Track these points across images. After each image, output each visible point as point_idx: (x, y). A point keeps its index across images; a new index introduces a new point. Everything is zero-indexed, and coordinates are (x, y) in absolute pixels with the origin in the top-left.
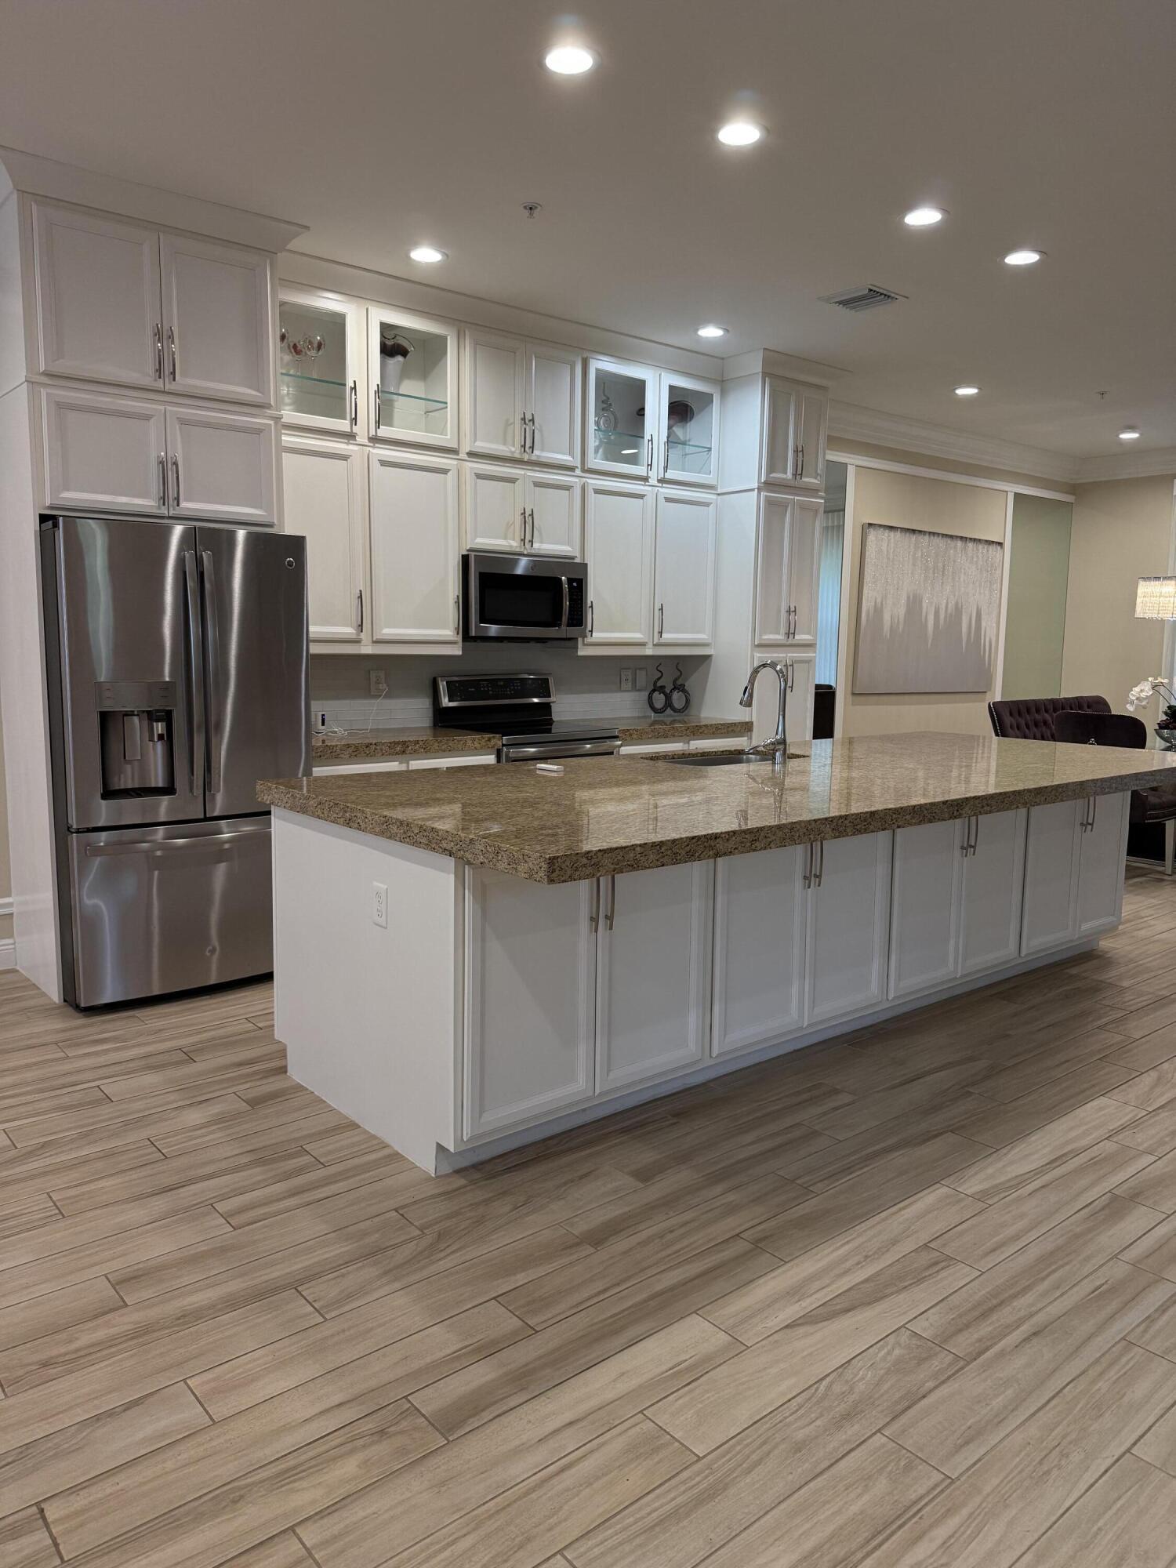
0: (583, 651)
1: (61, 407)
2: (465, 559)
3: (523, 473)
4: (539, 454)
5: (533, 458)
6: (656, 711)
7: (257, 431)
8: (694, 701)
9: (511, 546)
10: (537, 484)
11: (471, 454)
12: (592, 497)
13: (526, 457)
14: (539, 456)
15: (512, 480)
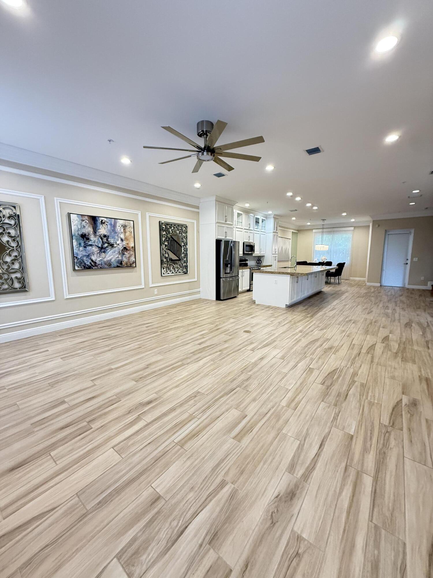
0: (253, 255)
1: (218, 226)
2: (244, 243)
4: (250, 228)
6: (258, 264)
7: (232, 228)
8: (262, 262)
9: (248, 241)
10: (250, 233)
11: (244, 229)
12: (255, 234)
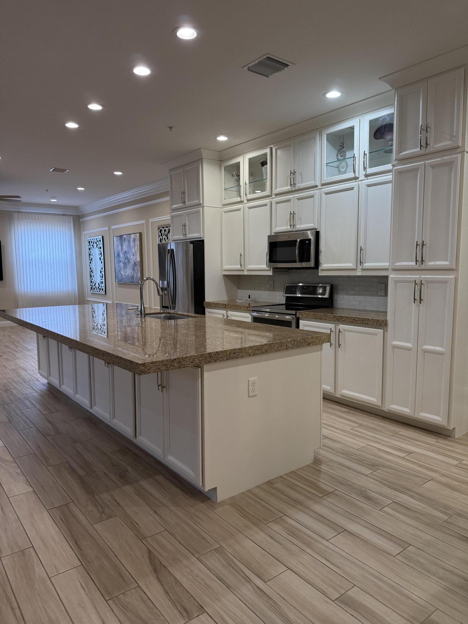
2: (269, 238)
3: (293, 196)
4: (299, 185)
5: (297, 188)
9: (288, 229)
11: (276, 195)
12: (324, 197)
13: (294, 189)
14: (299, 187)
15: (289, 201)
